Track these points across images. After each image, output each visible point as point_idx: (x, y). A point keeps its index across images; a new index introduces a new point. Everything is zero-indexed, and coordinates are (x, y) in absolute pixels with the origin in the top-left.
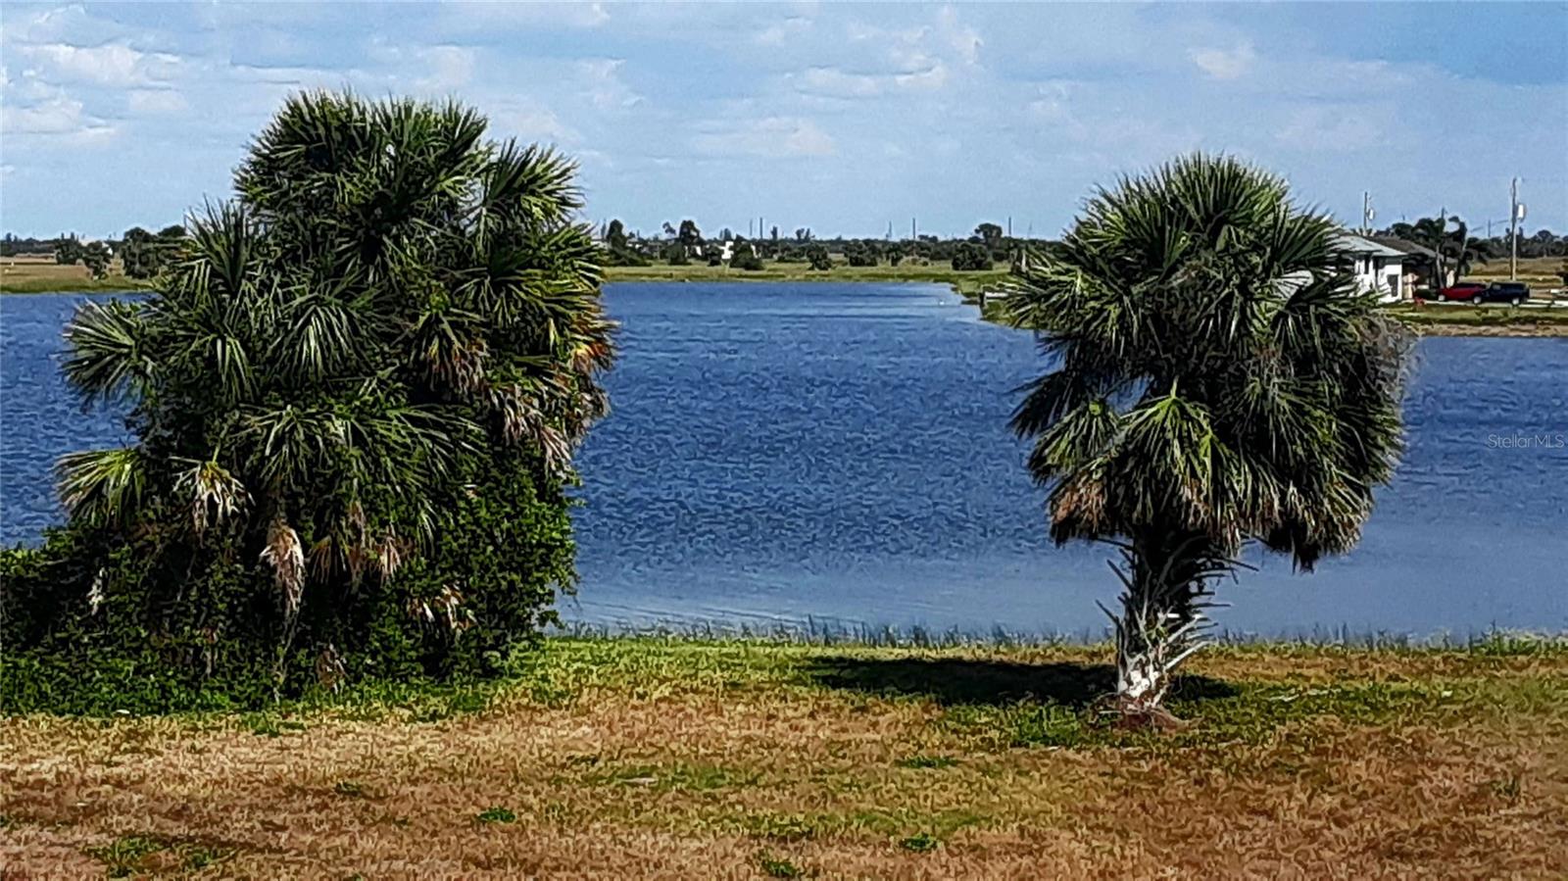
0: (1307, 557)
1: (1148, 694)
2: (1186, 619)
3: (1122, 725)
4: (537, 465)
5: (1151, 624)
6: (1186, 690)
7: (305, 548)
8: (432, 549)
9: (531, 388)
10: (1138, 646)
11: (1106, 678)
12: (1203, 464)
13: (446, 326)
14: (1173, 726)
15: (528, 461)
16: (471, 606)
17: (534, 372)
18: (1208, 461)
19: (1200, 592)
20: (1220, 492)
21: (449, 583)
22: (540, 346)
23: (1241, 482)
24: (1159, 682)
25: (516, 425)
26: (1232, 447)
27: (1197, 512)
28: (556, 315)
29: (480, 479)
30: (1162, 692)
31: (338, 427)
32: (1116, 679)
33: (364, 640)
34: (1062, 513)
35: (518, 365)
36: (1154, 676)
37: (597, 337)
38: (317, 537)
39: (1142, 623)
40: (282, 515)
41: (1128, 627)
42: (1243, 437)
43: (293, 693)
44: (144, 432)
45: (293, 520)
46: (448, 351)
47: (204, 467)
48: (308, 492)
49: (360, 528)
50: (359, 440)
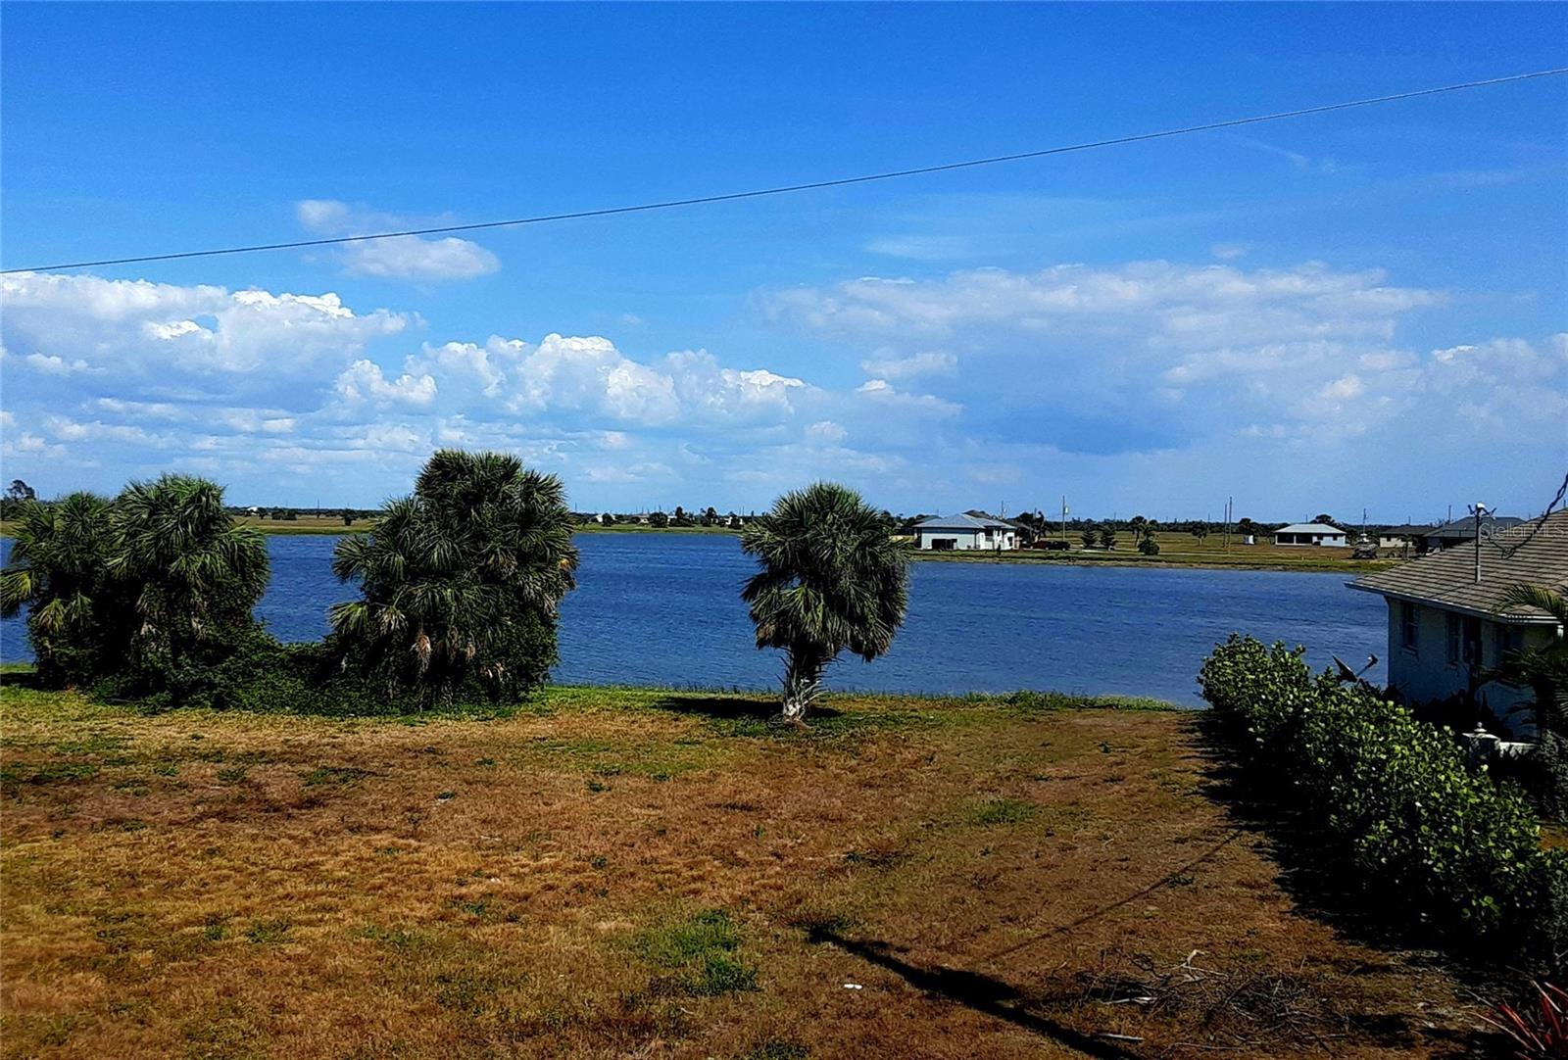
0: (869, 655)
1: (795, 715)
2: (813, 682)
3: (782, 728)
4: (540, 610)
5: (797, 685)
6: (813, 713)
7: (432, 644)
8: (491, 646)
9: (537, 577)
10: (791, 694)
11: (777, 707)
12: (818, 616)
13: (498, 550)
14: (806, 729)
15: (536, 609)
16: (509, 671)
17: (540, 570)
18: (820, 615)
19: (820, 671)
20: (824, 628)
21: (500, 661)
22: (543, 559)
23: (834, 624)
24: (801, 710)
25: (529, 593)
26: (832, 608)
27: (814, 637)
28: (549, 545)
29: (514, 616)
30: (802, 714)
31: (448, 593)
32: (782, 708)
33: (460, 687)
34: (761, 635)
35: (533, 567)
36: (798, 707)
37: (571, 555)
38: (437, 640)
39: (794, 684)
40: (421, 632)
41: (788, 686)
42: (838, 604)
43: (427, 708)
44: (367, 593)
45: (428, 633)
46: (496, 561)
47: (388, 608)
48: (434, 620)
49: (455, 636)
50: (457, 598)
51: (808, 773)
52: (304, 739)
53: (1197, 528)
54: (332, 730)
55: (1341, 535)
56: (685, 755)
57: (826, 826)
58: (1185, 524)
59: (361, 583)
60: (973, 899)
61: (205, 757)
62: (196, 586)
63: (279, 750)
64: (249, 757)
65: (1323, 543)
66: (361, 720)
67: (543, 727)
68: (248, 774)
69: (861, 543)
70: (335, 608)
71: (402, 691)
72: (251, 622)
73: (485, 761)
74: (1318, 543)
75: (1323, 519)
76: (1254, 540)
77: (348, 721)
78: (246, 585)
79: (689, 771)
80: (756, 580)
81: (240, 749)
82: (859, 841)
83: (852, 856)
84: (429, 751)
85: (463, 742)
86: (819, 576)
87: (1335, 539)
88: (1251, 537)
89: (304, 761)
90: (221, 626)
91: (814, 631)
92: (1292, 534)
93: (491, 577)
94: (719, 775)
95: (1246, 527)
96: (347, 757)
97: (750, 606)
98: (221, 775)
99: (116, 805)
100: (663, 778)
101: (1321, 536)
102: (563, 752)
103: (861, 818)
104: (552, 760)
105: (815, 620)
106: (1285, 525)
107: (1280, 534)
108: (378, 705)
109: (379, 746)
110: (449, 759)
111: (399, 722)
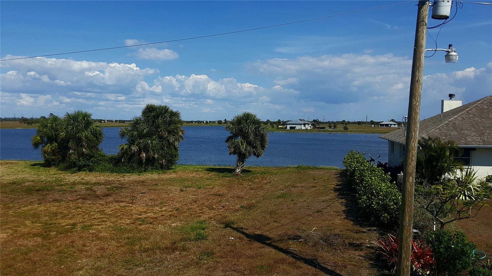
0: (258, 156)
1: (238, 172)
2: (243, 163)
3: (235, 175)
5: (239, 164)
6: (243, 171)
7: (145, 155)
8: (161, 155)
9: (173, 137)
11: (234, 170)
13: (162, 130)
14: (241, 175)
15: (173, 145)
16: (166, 161)
18: (245, 146)
19: (245, 161)
20: (246, 150)
21: (164, 159)
23: (248, 149)
25: (171, 141)
26: (248, 144)
27: (243, 152)
28: (176, 129)
29: (167, 147)
31: (149, 142)
33: (153, 165)
34: (230, 152)
35: (171, 134)
36: (239, 170)
37: (183, 132)
38: (147, 154)
40: (143, 151)
41: (237, 165)
42: (249, 143)
43: (145, 171)
44: (129, 142)
45: (144, 152)
46: (162, 133)
47: (133, 146)
48: (146, 149)
49: (151, 153)
50: (151, 143)
51: (238, 186)
52: (110, 179)
53: (359, 123)
54: (118, 177)
55: (396, 124)
56: (208, 182)
57: (238, 199)
58: (357, 122)
59: (127, 139)
60: (268, 217)
61: (83, 184)
62: (84, 140)
63: (103, 182)
64: (95, 184)
65: (392, 126)
66: (127, 174)
67: (174, 175)
68: (93, 188)
69: (255, 128)
70: (120, 146)
71: (138, 167)
72: (99, 149)
73: (155, 184)
74: (390, 127)
75: (393, 120)
76: (374, 126)
77: (123, 175)
78: (97, 140)
79: (207, 186)
80: (229, 138)
81: (93, 182)
82: (245, 203)
83: (242, 207)
84: (142, 182)
85: (152, 180)
86: (245, 137)
87: (395, 125)
88: (373, 125)
89: (109, 185)
90: (91, 150)
91: (243, 150)
92: (384, 124)
93: (161, 137)
94: (215, 187)
95: (372, 122)
96: (120, 183)
97: (227, 144)
98: (86, 188)
99: (57, 196)
100: (200, 188)
101: (391, 125)
102: (176, 182)
103: (247, 197)
104: (173, 184)
105: (243, 147)
106: (383, 122)
107: (380, 124)
108: (131, 170)
109: (129, 181)
110: (147, 184)
111: (136, 175)
